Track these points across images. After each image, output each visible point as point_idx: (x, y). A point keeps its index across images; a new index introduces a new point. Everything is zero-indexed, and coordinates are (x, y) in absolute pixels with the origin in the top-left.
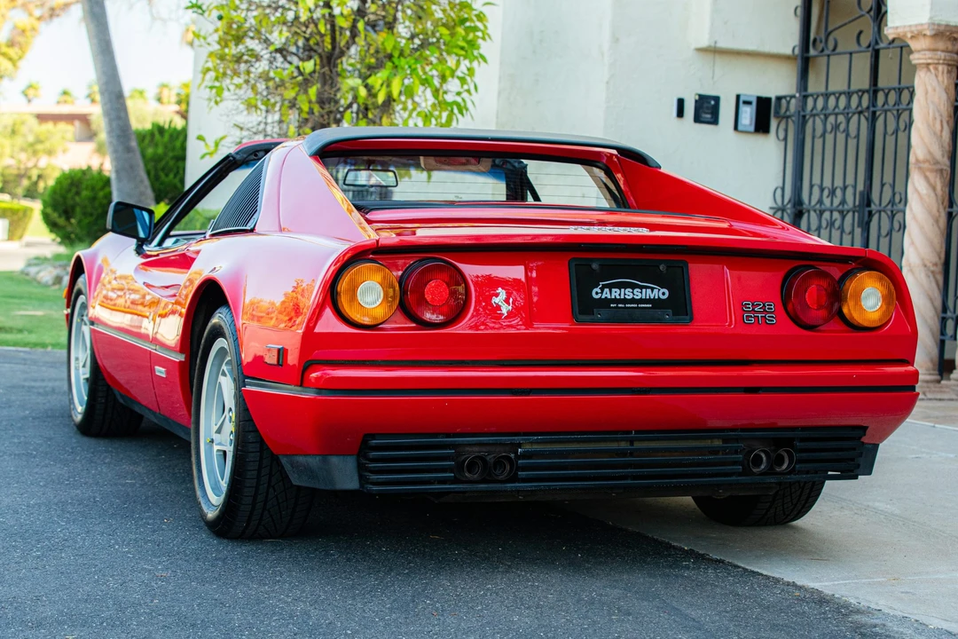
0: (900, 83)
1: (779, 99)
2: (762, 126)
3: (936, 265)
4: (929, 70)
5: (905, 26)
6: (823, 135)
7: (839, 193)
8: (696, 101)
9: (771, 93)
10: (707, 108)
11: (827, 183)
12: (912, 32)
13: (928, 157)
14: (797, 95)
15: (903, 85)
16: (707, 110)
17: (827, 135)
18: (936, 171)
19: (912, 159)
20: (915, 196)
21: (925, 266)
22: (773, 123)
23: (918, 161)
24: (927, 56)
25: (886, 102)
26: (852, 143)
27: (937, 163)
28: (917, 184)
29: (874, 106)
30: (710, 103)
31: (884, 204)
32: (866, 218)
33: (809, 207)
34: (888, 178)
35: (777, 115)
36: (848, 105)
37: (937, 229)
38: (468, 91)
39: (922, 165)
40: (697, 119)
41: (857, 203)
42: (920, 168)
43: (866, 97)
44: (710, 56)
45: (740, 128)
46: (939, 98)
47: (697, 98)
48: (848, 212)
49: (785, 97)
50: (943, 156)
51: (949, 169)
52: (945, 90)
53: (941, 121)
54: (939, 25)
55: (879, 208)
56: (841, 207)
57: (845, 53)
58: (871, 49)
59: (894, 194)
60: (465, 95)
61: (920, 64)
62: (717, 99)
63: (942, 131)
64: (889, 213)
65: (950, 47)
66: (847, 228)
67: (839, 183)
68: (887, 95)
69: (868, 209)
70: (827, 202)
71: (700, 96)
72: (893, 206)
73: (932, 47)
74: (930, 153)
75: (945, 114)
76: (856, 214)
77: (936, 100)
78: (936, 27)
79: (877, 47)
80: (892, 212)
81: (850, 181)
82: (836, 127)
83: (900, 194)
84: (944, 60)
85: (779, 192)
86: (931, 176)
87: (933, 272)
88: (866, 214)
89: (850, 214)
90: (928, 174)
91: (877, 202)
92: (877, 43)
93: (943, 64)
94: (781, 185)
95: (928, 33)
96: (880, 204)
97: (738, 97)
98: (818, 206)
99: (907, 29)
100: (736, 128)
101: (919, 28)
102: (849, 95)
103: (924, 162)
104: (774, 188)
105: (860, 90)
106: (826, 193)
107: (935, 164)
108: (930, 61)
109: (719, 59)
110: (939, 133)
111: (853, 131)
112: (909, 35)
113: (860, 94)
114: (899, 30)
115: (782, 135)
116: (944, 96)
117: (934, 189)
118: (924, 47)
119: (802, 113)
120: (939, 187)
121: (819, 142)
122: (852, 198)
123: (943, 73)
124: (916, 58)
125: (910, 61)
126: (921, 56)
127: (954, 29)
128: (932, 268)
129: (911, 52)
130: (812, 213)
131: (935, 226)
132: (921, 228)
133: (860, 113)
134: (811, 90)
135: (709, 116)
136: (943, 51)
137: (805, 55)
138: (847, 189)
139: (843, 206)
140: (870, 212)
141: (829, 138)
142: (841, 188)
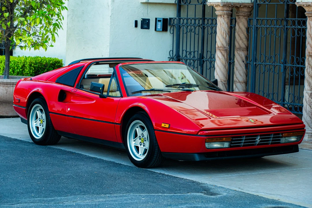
0: (212, 17)
1: (170, 19)
2: (165, 29)
3: (225, 81)
4: (221, 17)
5: (213, 2)
6: (186, 33)
7: (192, 53)
8: (141, 21)
9: (168, 17)
10: (145, 23)
11: (188, 50)
12: (216, 5)
14: (177, 18)
15: (213, 18)
16: (145, 24)
17: (188, 33)
18: (225, 50)
19: (217, 46)
20: (218, 58)
21: (222, 82)
22: (169, 28)
23: (218, 47)
24: (221, 12)
25: (208, 23)
26: (197, 36)
27: (224, 47)
28: (218, 55)
29: (204, 24)
30: (146, 21)
31: (208, 58)
32: (202, 63)
33: (182, 58)
34: (209, 49)
35: (170, 24)
36: (195, 23)
37: (225, 70)
38: (60, 19)
40: (142, 28)
41: (199, 57)
42: (219, 49)
43: (201, 20)
44: (146, 5)
45: (157, 30)
46: (225, 26)
47: (142, 20)
48: (196, 60)
49: (172, 18)
50: (227, 45)
51: (229, 50)
52: (227, 23)
53: (226, 34)
54: (224, 3)
55: (206, 59)
57: (193, 4)
58: (202, 4)
59: (211, 55)
60: (59, 20)
61: (218, 15)
62: (149, 20)
64: (210, 61)
65: (228, 9)
66: (196, 66)
67: (192, 50)
68: (208, 21)
69: (202, 59)
70: (188, 56)
71: (143, 19)
72: (211, 59)
73: (222, 9)
74: (223, 44)
75: (227, 31)
76: (199, 61)
77: (224, 26)
78: (223, 3)
79: (204, 4)
80: (211, 61)
81: (196, 49)
82: (191, 30)
83: (213, 55)
84: (226, 14)
85: (171, 52)
86: (223, 52)
87: (224, 84)
88: (202, 61)
89: (197, 61)
90: (222, 51)
91: (206, 58)
92: (204, 2)
93: (226, 15)
94: (172, 50)
95: (221, 5)
96: (207, 58)
97: (156, 19)
98: (185, 58)
99: (214, 4)
100: (156, 30)
101: (218, 4)
102: (195, 20)
103: (220, 47)
104: (170, 51)
105: (199, 18)
106: (188, 53)
107: (224, 48)
108: (221, 14)
109: (149, 6)
110: (225, 37)
111: (197, 33)
112: (215, 6)
113: (199, 19)
114: (211, 4)
115: (172, 32)
116: (226, 26)
117: (224, 56)
118: (220, 9)
119: (179, 25)
120: (225, 56)
121: (185, 35)
122: (197, 55)
123: (226, 18)
124: (217, 13)
125: (215, 14)
126: (219, 12)
127: (229, 4)
128: (224, 82)
129: (216, 10)
130: (183, 60)
131: (225, 68)
132: (220, 69)
133: (199, 26)
134: (182, 17)
135: (146, 26)
136: (226, 11)
137: (180, 4)
138: (195, 52)
139: (194, 58)
140: (203, 61)
141: (189, 34)
142: (193, 52)
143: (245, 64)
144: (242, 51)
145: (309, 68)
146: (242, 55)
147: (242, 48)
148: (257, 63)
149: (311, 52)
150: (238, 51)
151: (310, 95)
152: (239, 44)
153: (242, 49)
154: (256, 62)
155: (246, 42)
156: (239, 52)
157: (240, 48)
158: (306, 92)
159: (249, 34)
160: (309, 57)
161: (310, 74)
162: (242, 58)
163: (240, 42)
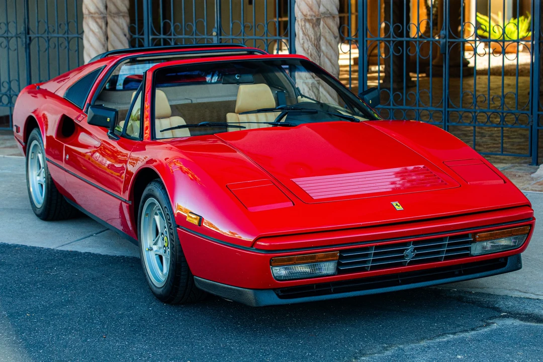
7: (3, 26)
13: (97, 10)
18: (102, 18)
20: (91, 33)
23: (90, 13)
27: (102, 13)
31: (41, 33)
39: (93, 15)
41: (19, 32)
42: (91, 17)
48: (12, 37)
55: (37, 35)
56: (6, 35)
64: (46, 39)
66: (13, 47)
69: (28, 36)
72: (48, 34)
74: (98, 8)
76: (19, 39)
80: (48, 37)
81: (12, 19)
86: (99, 21)
88: (28, 39)
89: (14, 39)
90: (98, 20)
91: (35, 32)
96: (38, 33)
103: (95, 13)
107: (100, 14)
117: (101, 28)
122: (14, 29)
138: (10, 24)
139: (8, 34)
140: (30, 38)
142: (4, 23)
143: (127, 39)
144: (122, 18)
145: (306, 41)
146: (122, 24)
147: (121, 12)
149: (309, 13)
150: (114, 17)
151: (310, 86)
152: (115, 6)
153: (121, 14)
156: (116, 19)
157: (118, 13)
158: (302, 81)
160: (305, 22)
161: (309, 51)
162: (123, 29)
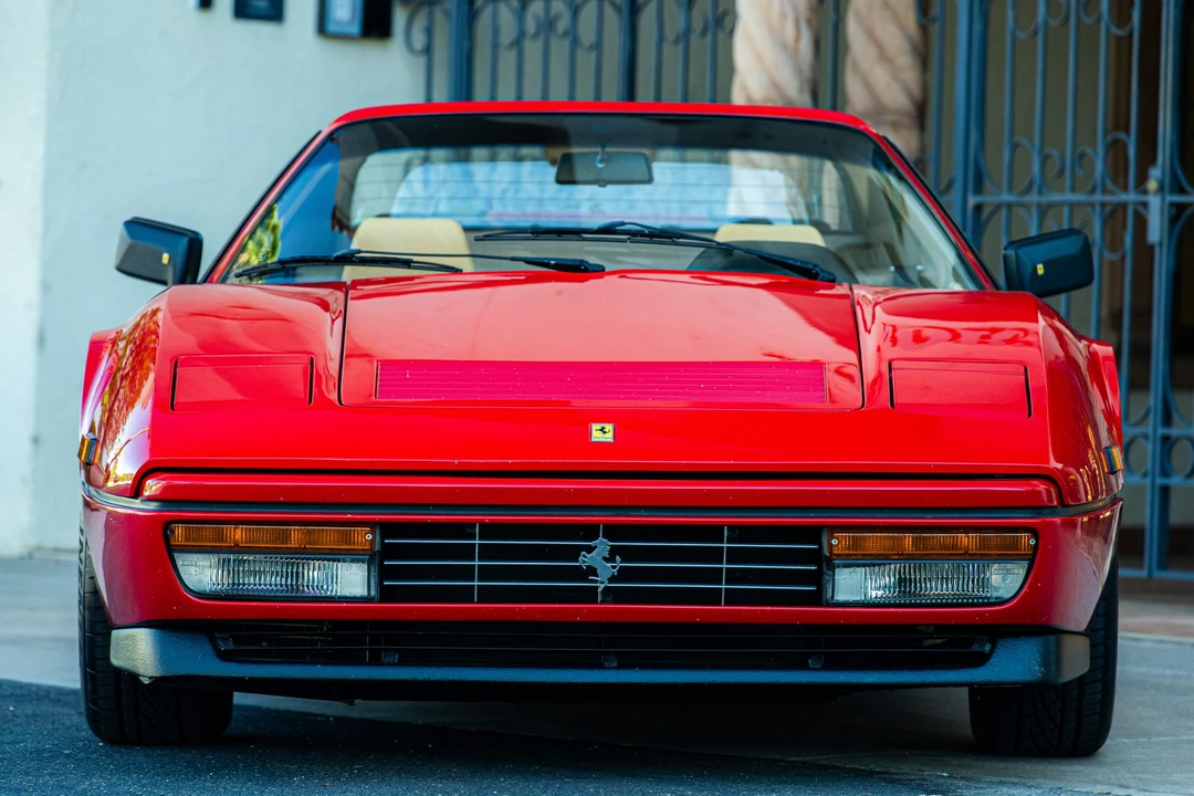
2: (375, 25)
6: (518, 43)
17: (526, 42)
22: (400, 17)
23: (749, 98)
26: (586, 61)
40: (241, 10)
45: (332, 28)
53: (797, 20)
63: (798, 38)
82: (548, 25)
100: (322, 28)
110: (790, 42)
111: (586, 35)
115: (419, 40)
121: (507, 58)
135: (264, 4)
141: (533, 49)
147: (887, 111)
148: (989, 199)
152: (868, 86)
154: (979, 189)
155: (911, 76)
159: (935, 30)
163: (880, 77)
